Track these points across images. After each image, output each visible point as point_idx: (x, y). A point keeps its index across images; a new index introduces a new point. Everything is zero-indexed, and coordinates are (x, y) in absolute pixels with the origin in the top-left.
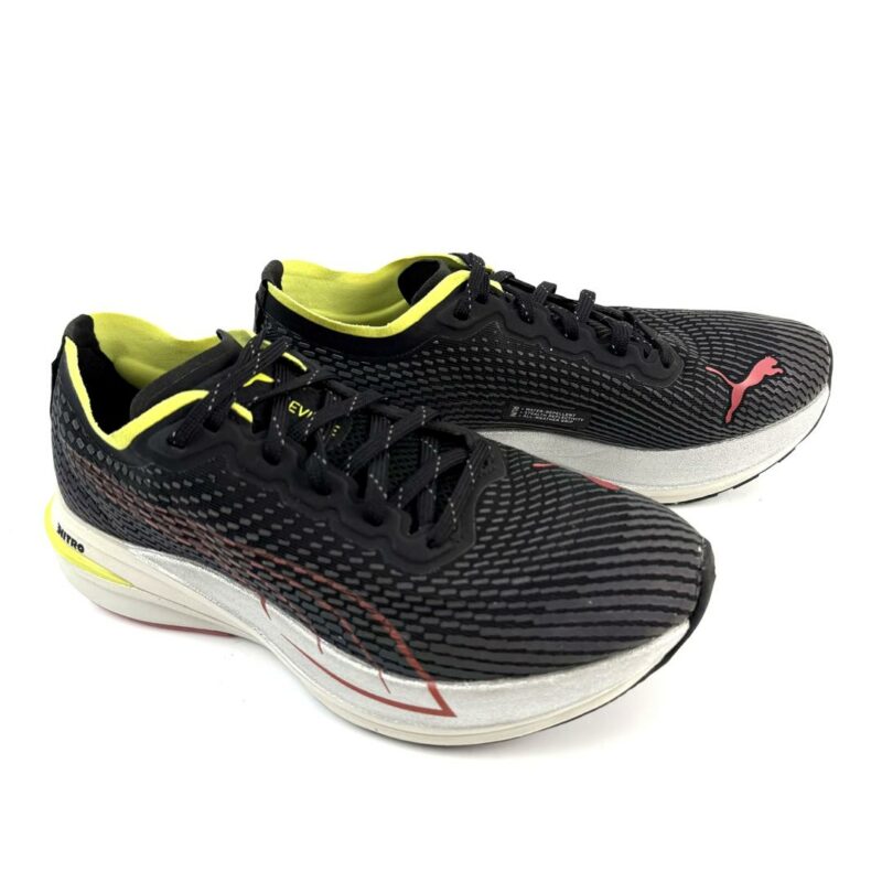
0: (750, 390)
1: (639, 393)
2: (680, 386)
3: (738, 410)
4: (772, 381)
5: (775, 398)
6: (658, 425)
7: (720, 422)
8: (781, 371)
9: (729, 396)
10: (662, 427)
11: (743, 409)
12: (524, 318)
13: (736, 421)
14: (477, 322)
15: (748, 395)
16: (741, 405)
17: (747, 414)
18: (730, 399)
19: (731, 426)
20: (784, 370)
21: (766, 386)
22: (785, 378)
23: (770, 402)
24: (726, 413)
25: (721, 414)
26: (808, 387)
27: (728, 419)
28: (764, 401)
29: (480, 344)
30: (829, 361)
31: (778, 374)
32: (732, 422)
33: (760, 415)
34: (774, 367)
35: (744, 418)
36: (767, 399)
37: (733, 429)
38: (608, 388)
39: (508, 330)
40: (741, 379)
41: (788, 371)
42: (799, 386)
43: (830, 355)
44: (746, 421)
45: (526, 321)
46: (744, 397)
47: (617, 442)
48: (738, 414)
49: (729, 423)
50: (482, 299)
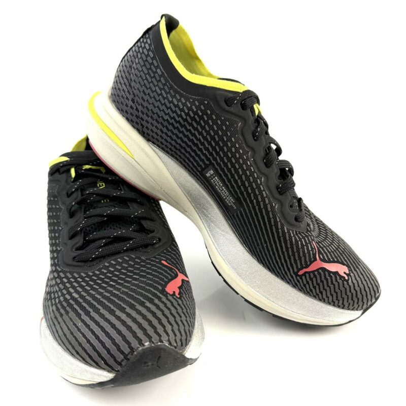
0: (324, 269)
1: (271, 216)
2: (293, 233)
3: (309, 273)
4: (338, 277)
5: (332, 286)
6: (266, 242)
7: (296, 270)
8: (347, 278)
9: (311, 263)
10: (267, 246)
11: (312, 275)
12: (254, 135)
13: (304, 277)
14: (232, 113)
15: (320, 271)
16: (313, 272)
17: (311, 279)
18: (310, 264)
19: (298, 278)
20: (349, 279)
21: (333, 276)
22: (345, 283)
23: (328, 286)
24: (302, 268)
25: (299, 267)
26: (352, 299)
27: (301, 273)
28: (325, 282)
29: (223, 123)
30: (374, 301)
31: (344, 277)
32: (301, 276)
33: (317, 287)
34: (345, 273)
35: (308, 280)
36: (328, 283)
37: (298, 281)
38: (260, 200)
39: (242, 131)
40: (324, 261)
41: (350, 281)
42: (349, 293)
43: (377, 299)
44: (308, 283)
45: (254, 138)
46: (317, 270)
47: (241, 237)
48: (307, 275)
49: (299, 276)
50: (244, 107)
